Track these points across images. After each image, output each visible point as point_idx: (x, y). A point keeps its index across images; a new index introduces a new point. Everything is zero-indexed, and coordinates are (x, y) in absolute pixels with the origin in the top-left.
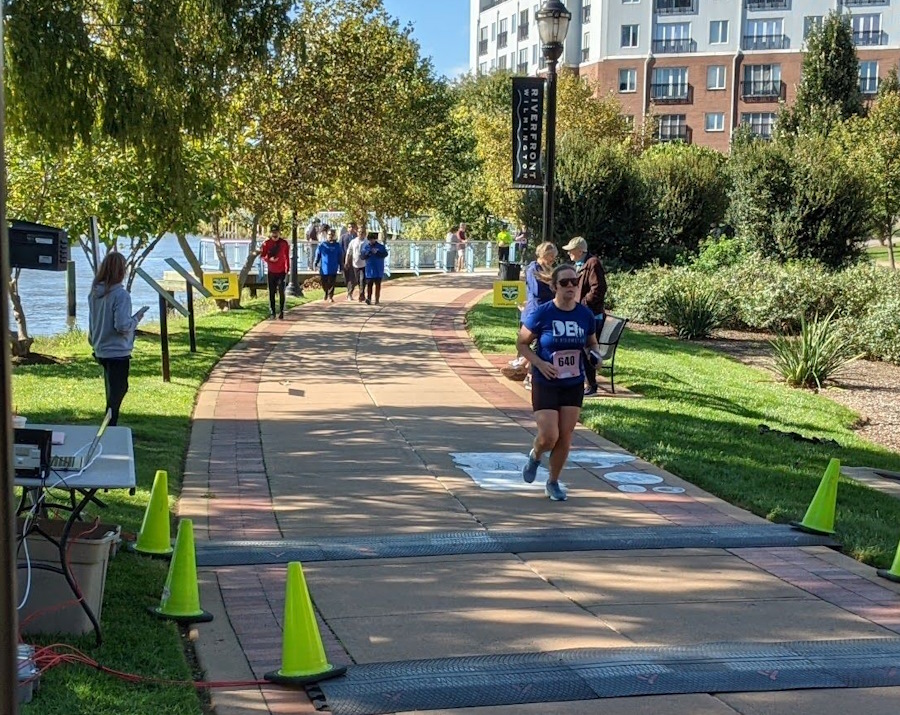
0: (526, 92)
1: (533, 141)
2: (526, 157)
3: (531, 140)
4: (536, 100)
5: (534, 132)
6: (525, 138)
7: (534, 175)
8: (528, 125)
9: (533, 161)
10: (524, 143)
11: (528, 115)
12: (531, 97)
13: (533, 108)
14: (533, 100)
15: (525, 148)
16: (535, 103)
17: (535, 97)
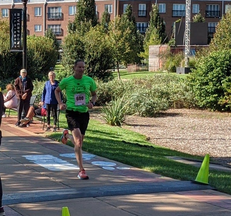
0: (15, 15)
1: (18, 33)
2: (15, 39)
3: (17, 33)
4: (19, 18)
5: (18, 30)
6: (15, 32)
7: (19, 46)
8: (16, 27)
9: (18, 41)
10: (14, 34)
11: (16, 23)
12: (17, 16)
13: (18, 21)
14: (18, 18)
15: (15, 36)
16: (18, 19)
17: (18, 16)
